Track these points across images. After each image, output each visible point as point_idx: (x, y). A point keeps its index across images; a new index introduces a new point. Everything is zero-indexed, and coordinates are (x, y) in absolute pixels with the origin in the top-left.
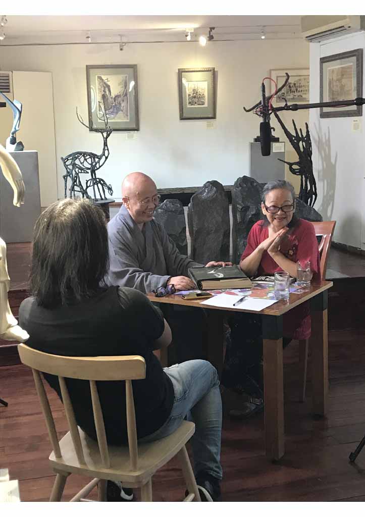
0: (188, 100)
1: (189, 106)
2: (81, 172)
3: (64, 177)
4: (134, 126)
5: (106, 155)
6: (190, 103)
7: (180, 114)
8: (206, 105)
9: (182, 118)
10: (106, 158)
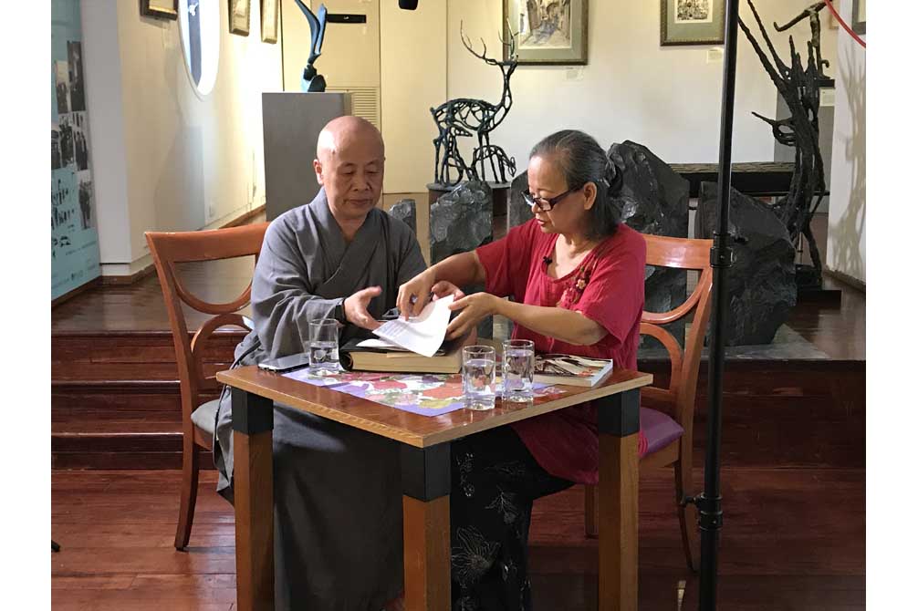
0: (676, 10)
1: (678, 21)
2: (460, 135)
3: (435, 142)
4: (578, 57)
5: (507, 105)
6: (679, 15)
7: (661, 36)
8: (710, 19)
9: (665, 43)
10: (507, 110)
